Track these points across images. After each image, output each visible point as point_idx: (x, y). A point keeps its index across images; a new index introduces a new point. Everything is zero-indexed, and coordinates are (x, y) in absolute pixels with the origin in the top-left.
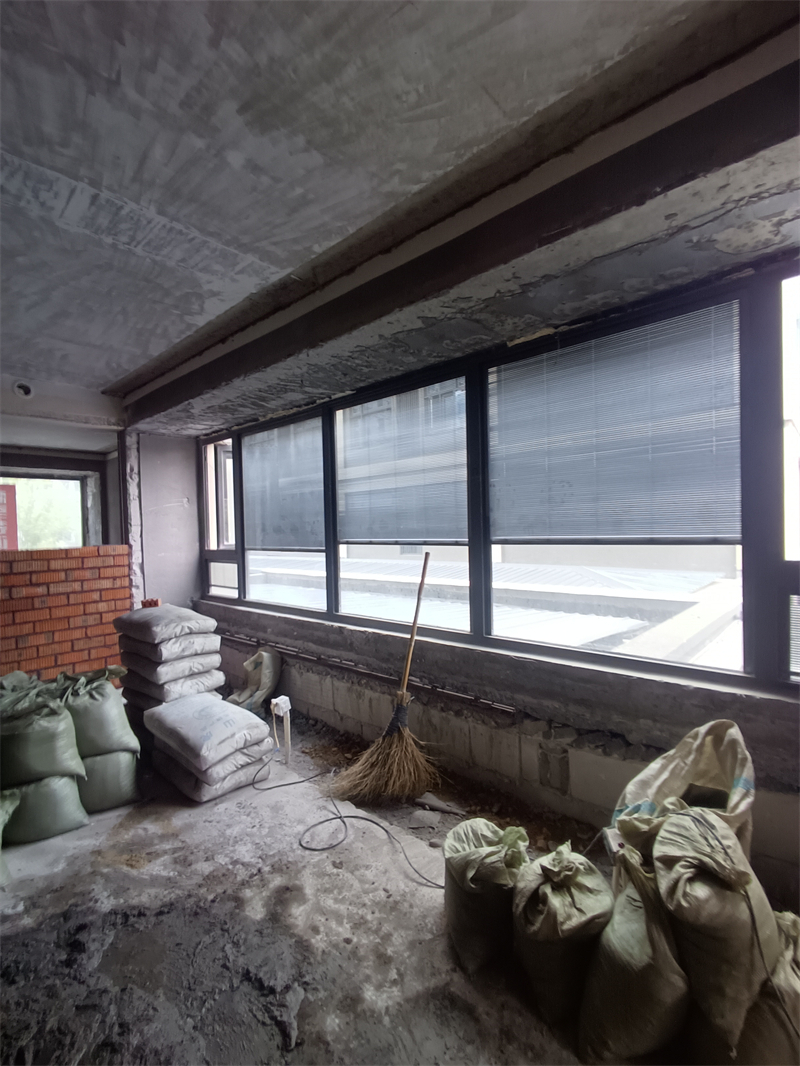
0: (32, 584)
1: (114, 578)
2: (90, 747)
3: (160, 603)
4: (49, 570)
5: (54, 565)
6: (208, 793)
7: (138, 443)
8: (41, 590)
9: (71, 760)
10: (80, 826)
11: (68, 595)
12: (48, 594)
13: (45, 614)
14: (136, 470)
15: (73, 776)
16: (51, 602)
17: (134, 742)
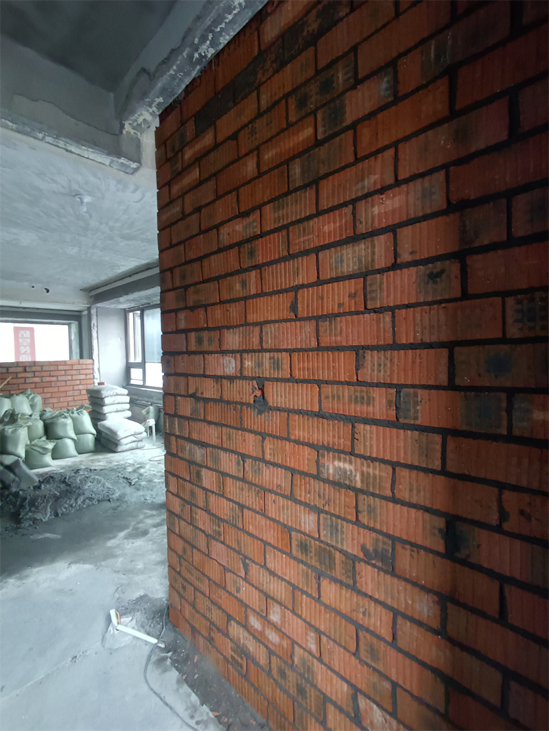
0: (51, 376)
1: (86, 375)
2: (79, 431)
3: (105, 383)
4: (58, 370)
5: (60, 368)
6: (120, 449)
7: (97, 312)
8: (54, 379)
9: (72, 434)
10: (75, 456)
11: (66, 381)
12: (58, 381)
13: (56, 389)
14: (96, 325)
15: (73, 439)
16: (59, 384)
17: (94, 432)
